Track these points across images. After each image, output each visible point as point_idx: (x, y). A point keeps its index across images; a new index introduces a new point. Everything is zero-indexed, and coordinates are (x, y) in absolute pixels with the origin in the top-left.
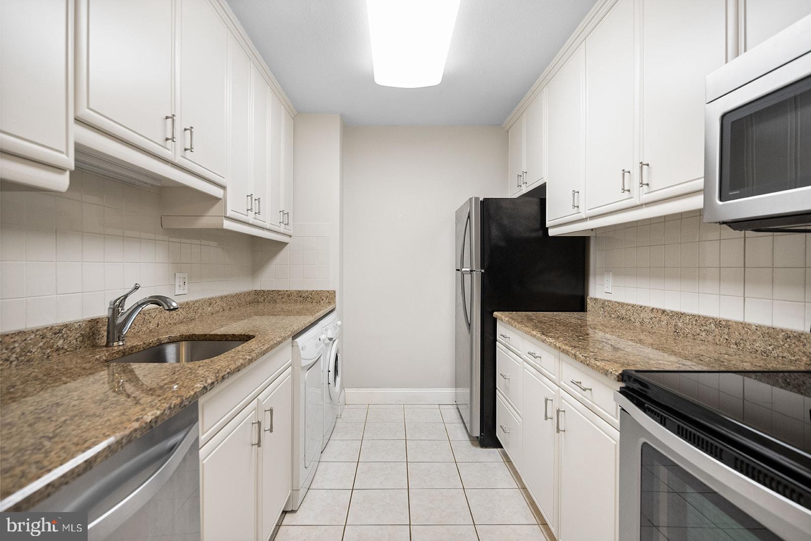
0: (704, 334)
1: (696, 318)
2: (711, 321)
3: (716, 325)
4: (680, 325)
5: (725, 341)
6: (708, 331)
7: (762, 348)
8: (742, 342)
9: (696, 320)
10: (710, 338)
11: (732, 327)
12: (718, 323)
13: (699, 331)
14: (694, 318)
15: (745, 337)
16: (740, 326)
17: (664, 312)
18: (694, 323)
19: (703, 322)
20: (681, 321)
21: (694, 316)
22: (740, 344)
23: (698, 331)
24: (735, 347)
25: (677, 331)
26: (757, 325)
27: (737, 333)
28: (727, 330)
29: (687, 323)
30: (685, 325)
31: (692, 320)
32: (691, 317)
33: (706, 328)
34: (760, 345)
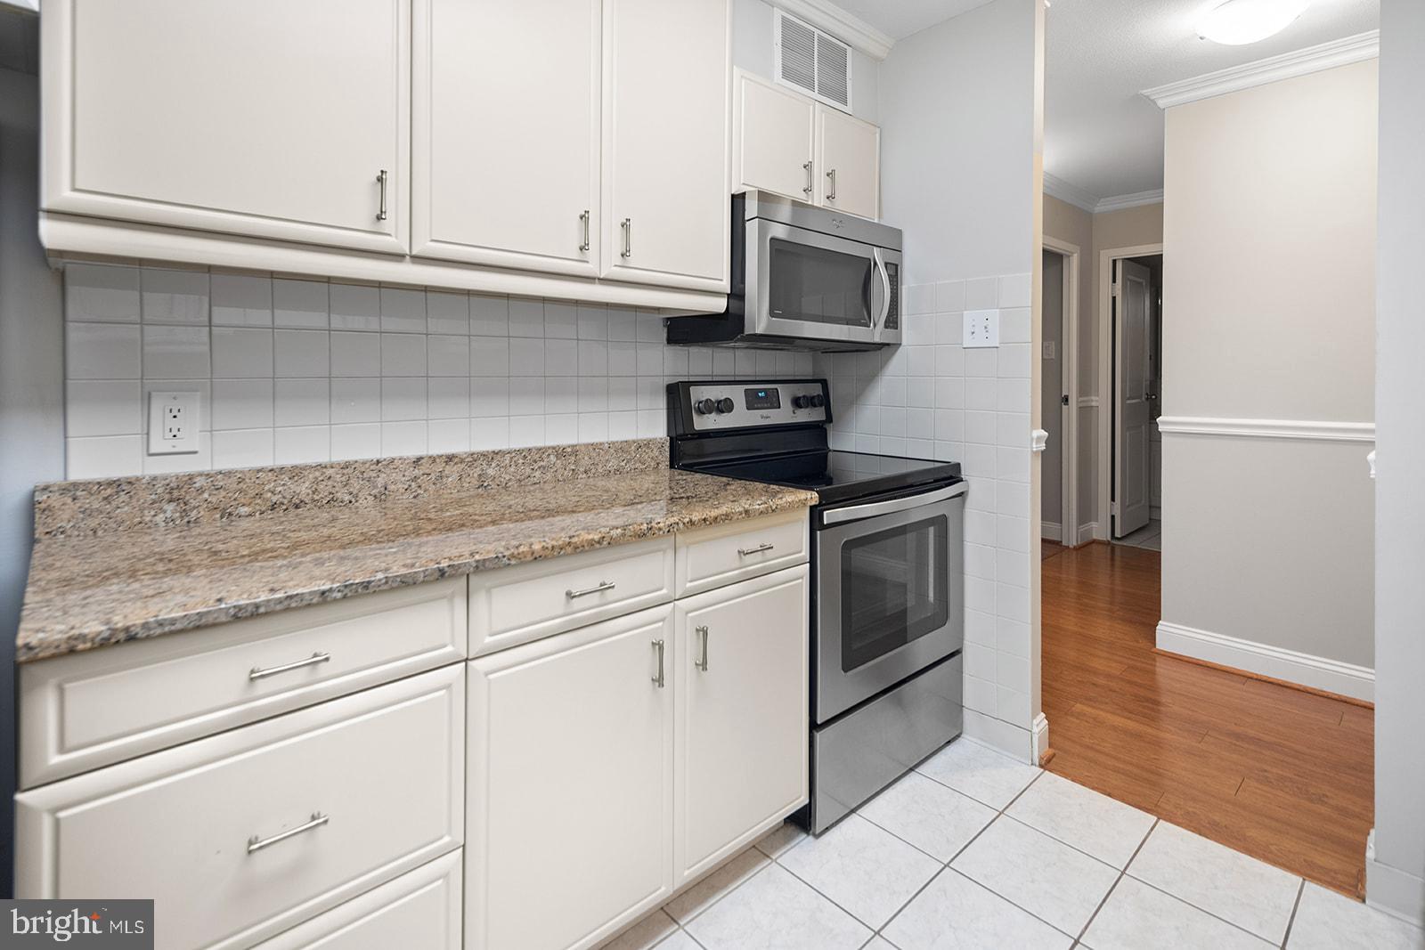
0: (537, 474)
1: (525, 453)
2: (550, 451)
3: (557, 456)
4: (491, 472)
5: (571, 472)
6: (544, 468)
7: (615, 467)
8: (593, 467)
9: (525, 457)
10: (549, 476)
11: (581, 451)
12: (560, 452)
14: (521, 453)
15: (597, 460)
17: (450, 459)
18: (521, 461)
19: (537, 457)
20: (494, 465)
21: (520, 451)
22: (590, 470)
23: (528, 471)
24: (584, 476)
25: (485, 484)
26: (611, 442)
27: (586, 458)
28: (574, 458)
29: (505, 467)
30: (502, 469)
31: (516, 459)
32: (514, 454)
33: (542, 463)
34: (613, 464)
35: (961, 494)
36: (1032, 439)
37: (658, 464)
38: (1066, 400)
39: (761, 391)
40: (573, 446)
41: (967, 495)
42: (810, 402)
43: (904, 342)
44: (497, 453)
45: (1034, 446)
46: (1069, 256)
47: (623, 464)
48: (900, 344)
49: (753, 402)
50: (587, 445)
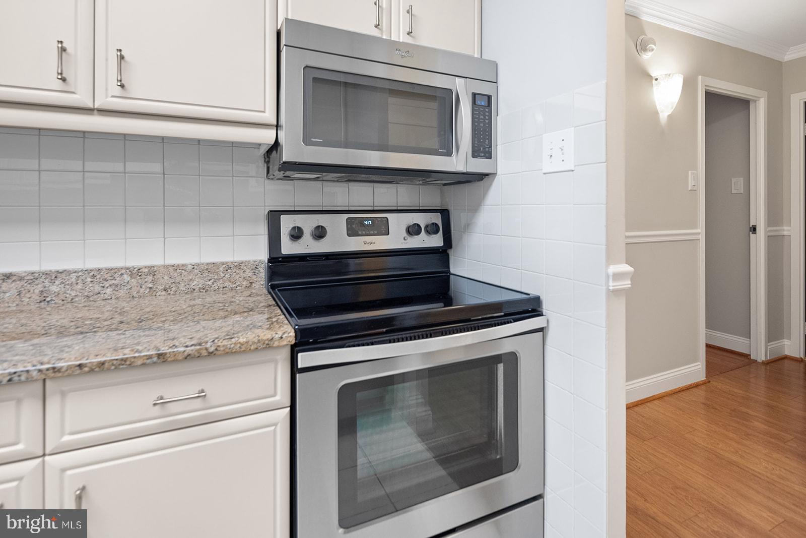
0: (109, 291)
1: (94, 274)
2: (124, 271)
3: (131, 275)
4: (54, 288)
5: (148, 290)
6: (116, 286)
7: (200, 286)
8: (174, 285)
10: (122, 293)
11: (159, 272)
12: (136, 273)
13: (100, 289)
14: (89, 273)
15: (178, 279)
16: (171, 269)
18: (89, 280)
19: (107, 276)
20: (57, 282)
21: (87, 271)
22: (170, 288)
23: (97, 288)
24: (164, 293)
25: (48, 299)
26: (193, 264)
27: (166, 278)
28: (151, 277)
29: (71, 284)
30: (68, 287)
31: (83, 277)
32: (80, 274)
33: (113, 282)
34: (197, 283)
35: (541, 330)
36: (608, 276)
37: (251, 283)
38: (754, 229)
39: (368, 219)
40: (150, 267)
41: (548, 330)
42: (432, 229)
43: (499, 172)
44: (61, 273)
45: (611, 283)
46: (755, 101)
47: (210, 283)
48: (496, 174)
49: (353, 230)
50: (166, 267)
